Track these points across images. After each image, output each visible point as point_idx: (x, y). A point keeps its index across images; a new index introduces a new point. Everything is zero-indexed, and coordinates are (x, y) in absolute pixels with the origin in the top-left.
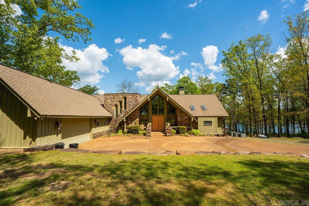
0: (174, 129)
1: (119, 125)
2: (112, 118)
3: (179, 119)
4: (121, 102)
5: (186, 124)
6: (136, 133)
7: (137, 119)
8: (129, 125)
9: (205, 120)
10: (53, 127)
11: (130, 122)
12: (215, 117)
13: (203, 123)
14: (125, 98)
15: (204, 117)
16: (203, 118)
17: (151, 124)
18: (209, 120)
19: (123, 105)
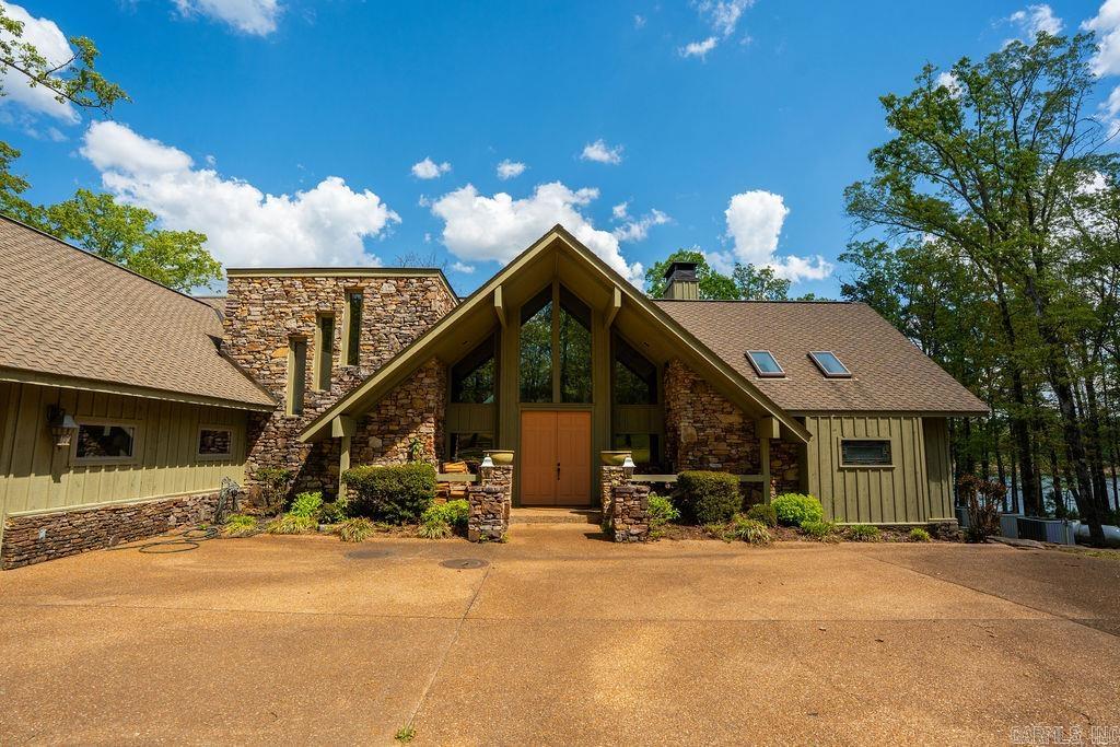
0: (659, 489)
1: (308, 459)
2: (267, 417)
3: (686, 429)
4: (327, 322)
5: (729, 459)
6: (406, 513)
7: (423, 429)
8: (369, 461)
9: (849, 436)
11: (376, 442)
12: (908, 414)
13: (838, 452)
14: (355, 299)
16: (836, 423)
17: (509, 456)
18: (873, 436)
19: (342, 343)
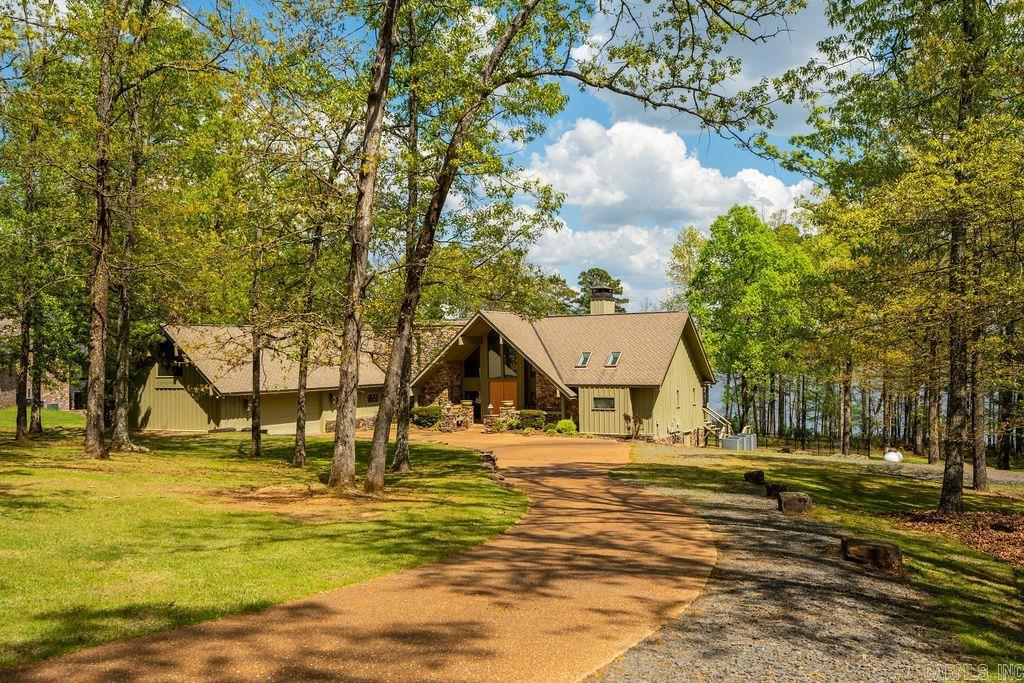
7: (444, 392)
9: (596, 396)
10: (241, 410)
11: (428, 397)
12: (623, 387)
13: (592, 402)
15: (592, 386)
16: (591, 390)
18: (607, 396)
